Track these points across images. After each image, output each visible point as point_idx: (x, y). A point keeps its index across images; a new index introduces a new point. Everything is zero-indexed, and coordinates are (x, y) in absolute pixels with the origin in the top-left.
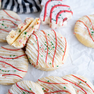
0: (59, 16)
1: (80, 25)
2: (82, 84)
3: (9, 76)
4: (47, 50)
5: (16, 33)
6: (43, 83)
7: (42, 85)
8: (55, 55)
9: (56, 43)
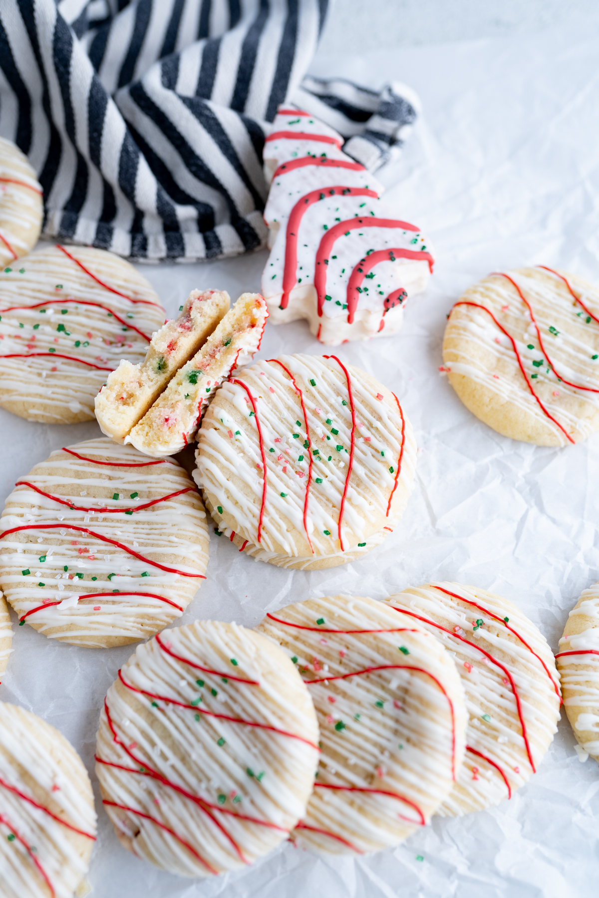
0: (365, 283)
1: (473, 327)
2: (489, 629)
3: (114, 603)
4: (304, 464)
5: (144, 378)
6: (293, 631)
7: (289, 639)
8: (349, 489)
9: (354, 426)
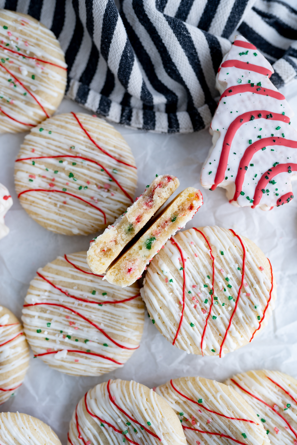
0: (268, 186)
2: (293, 410)
3: (86, 358)
4: (208, 305)
5: (119, 239)
6: (185, 399)
7: (181, 402)
8: (232, 326)
9: (241, 284)
